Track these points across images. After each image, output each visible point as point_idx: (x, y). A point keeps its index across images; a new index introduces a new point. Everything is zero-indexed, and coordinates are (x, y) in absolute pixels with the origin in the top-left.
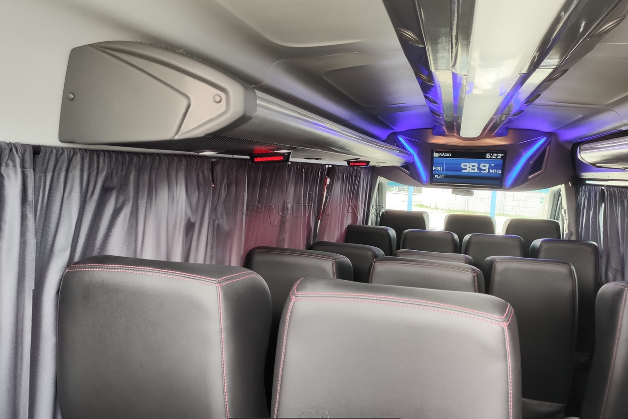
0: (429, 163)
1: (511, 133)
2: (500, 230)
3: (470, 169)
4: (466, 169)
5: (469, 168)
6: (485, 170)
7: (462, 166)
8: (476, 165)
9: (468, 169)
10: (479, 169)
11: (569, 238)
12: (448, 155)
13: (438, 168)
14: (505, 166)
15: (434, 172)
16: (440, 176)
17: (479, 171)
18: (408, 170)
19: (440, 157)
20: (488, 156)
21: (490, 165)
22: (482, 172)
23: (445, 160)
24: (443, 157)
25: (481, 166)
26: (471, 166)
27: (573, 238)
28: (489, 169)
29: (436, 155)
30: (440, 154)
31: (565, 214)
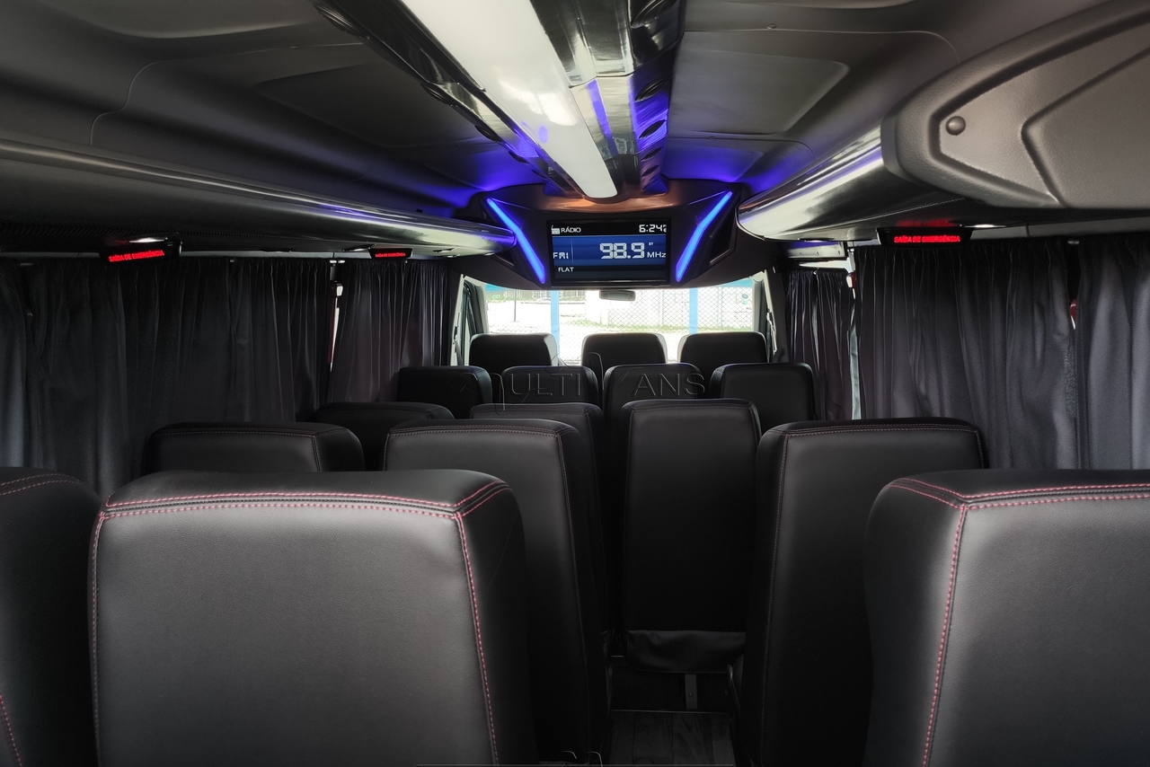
0: (545, 247)
1: (674, 186)
2: (673, 355)
3: (616, 253)
4: (608, 254)
5: (613, 251)
6: (639, 254)
7: (602, 248)
8: (625, 245)
9: (611, 253)
10: (630, 252)
11: (779, 360)
12: (575, 230)
13: (562, 254)
14: (673, 245)
15: (556, 263)
16: (567, 269)
17: (629, 257)
18: (511, 261)
19: (562, 234)
20: (642, 229)
21: (646, 245)
22: (635, 257)
23: (571, 240)
24: (568, 234)
25: (633, 248)
26: (615, 248)
27: (785, 359)
28: (646, 251)
29: (555, 231)
30: (563, 230)
31: (771, 319)
